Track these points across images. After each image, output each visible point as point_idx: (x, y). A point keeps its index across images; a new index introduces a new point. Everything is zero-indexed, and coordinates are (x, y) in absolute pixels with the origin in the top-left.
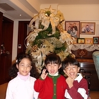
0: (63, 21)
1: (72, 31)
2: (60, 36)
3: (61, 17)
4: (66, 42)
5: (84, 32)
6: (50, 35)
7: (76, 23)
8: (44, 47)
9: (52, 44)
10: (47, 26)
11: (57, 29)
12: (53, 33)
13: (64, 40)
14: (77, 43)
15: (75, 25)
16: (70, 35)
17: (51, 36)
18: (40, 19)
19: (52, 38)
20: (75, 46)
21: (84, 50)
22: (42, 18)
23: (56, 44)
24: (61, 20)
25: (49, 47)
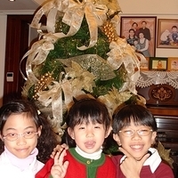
0: (116, 13)
1: (138, 39)
2: (109, 50)
3: (112, 4)
4: (123, 66)
5: (166, 43)
6: (83, 48)
7: (147, 20)
8: (69, 78)
9: (90, 70)
10: (75, 27)
11: (101, 34)
12: (92, 43)
13: (118, 61)
14: (150, 68)
15: (144, 26)
16: (133, 49)
17: (85, 52)
18: (59, 9)
19: (89, 56)
20: (145, 77)
21: (166, 87)
22: (64, 7)
23: (100, 72)
24: (112, 12)
25: (82, 78)
